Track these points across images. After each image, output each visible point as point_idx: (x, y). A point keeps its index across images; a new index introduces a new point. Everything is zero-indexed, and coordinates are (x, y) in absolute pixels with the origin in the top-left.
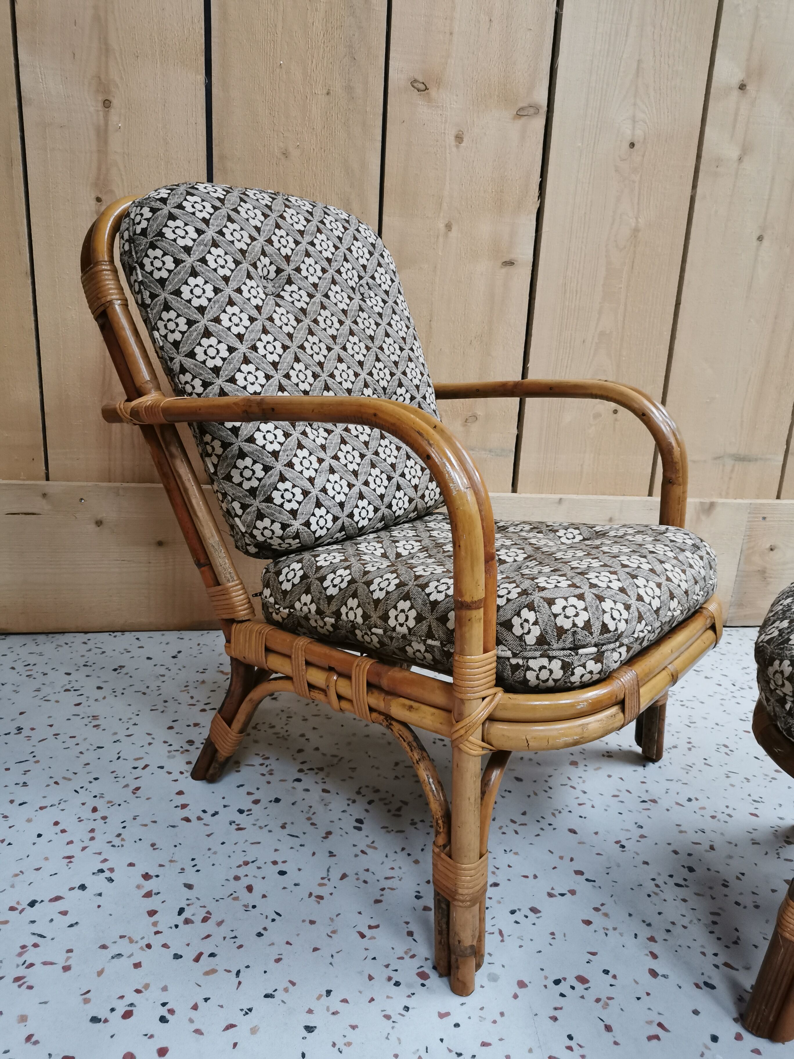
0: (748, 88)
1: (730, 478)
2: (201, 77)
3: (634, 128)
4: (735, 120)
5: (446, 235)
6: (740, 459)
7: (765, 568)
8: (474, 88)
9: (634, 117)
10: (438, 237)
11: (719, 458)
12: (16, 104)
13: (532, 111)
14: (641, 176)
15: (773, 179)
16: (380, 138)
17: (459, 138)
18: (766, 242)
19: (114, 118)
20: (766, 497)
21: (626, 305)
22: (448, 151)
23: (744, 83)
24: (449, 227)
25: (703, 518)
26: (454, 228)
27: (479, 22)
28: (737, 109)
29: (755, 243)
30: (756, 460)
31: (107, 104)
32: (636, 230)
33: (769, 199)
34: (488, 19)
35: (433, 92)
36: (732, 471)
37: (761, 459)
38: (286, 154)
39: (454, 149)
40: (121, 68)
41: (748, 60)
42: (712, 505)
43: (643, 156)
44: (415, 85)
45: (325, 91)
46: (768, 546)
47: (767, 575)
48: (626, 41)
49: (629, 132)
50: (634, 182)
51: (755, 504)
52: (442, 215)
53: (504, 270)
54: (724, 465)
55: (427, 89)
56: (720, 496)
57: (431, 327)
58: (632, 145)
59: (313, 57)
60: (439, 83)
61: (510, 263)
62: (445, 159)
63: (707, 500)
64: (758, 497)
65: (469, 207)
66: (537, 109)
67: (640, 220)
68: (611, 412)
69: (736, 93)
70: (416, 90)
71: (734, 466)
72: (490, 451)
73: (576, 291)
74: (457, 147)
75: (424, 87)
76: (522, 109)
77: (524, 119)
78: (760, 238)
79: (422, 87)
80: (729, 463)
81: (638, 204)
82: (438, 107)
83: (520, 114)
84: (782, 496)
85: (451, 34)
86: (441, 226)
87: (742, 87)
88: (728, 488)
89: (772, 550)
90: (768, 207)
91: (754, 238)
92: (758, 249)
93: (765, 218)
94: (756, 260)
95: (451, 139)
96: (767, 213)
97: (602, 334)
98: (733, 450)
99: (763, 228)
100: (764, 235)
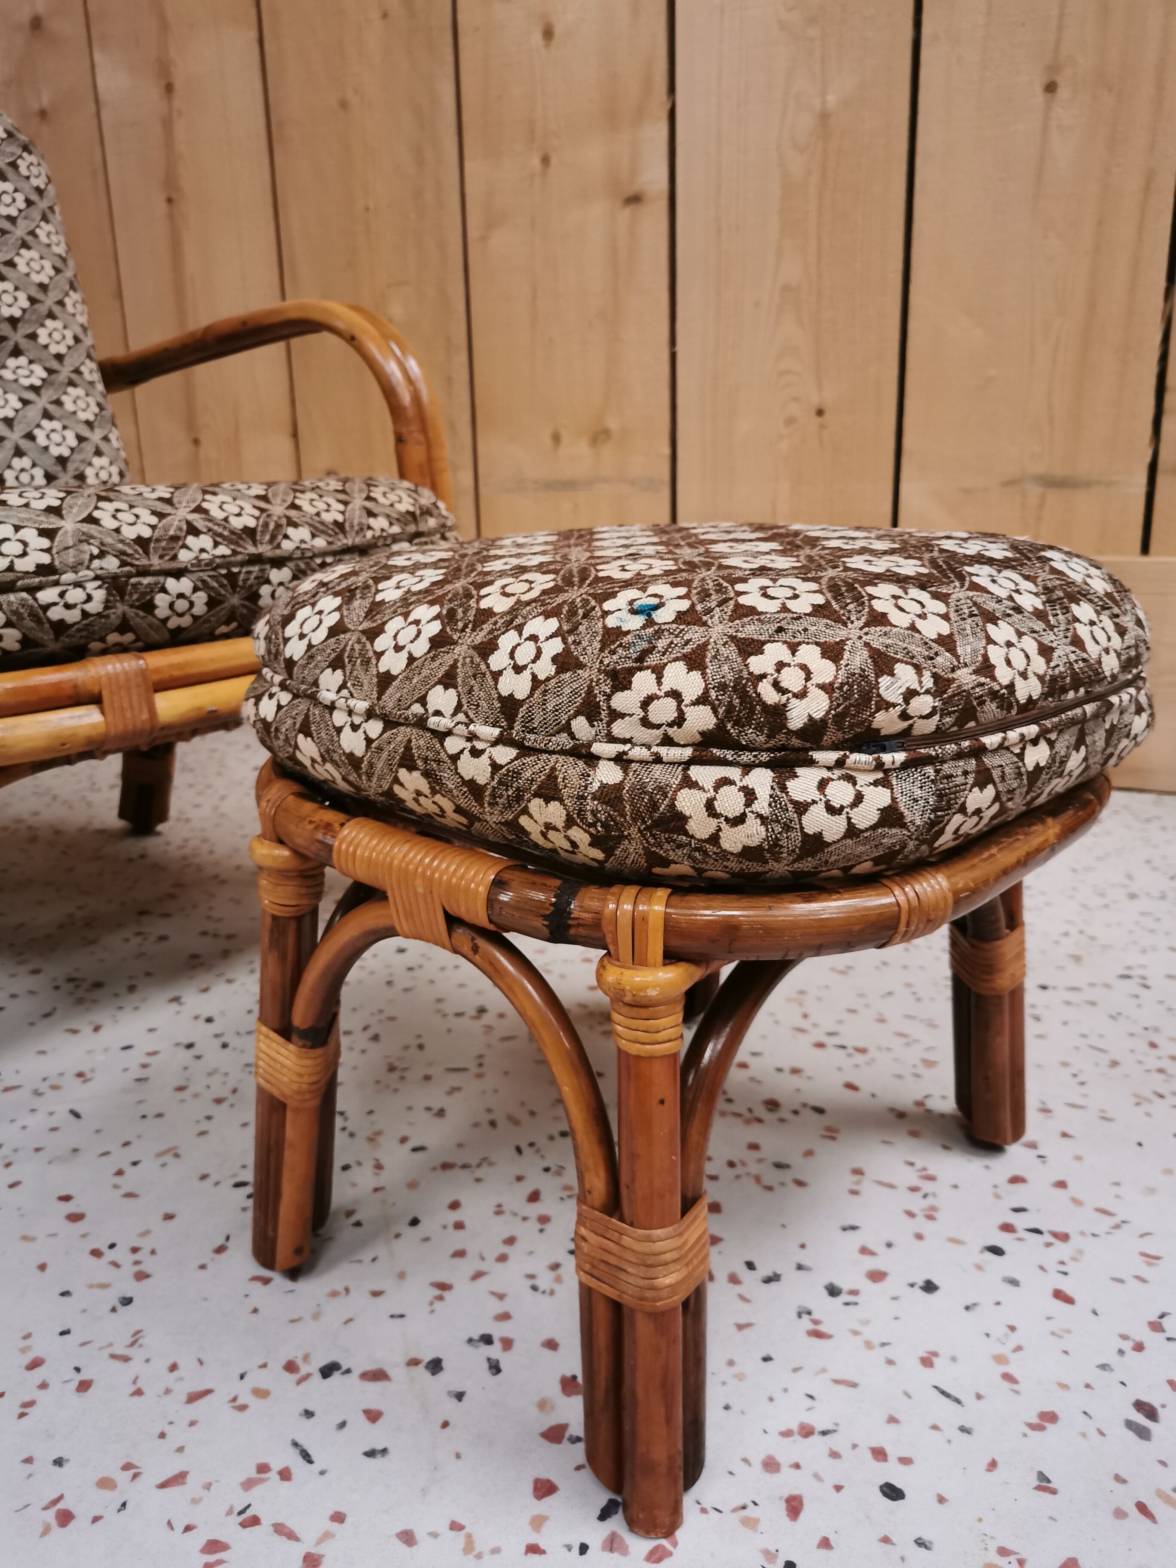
5: (544, 174)
6: (1051, 483)
10: (532, 178)
11: (1014, 482)
17: (548, 34)
18: (1063, 92)
19: (177, 103)
20: (1120, 551)
21: (819, 238)
22: (535, 56)
24: (546, 160)
26: (554, 160)
29: (1041, 97)
30: (1087, 484)
31: (169, 88)
32: (824, 117)
33: (1061, 16)
36: (1041, 505)
37: (1098, 483)
38: (344, 105)
39: (543, 52)
40: (179, 42)
45: (381, 14)
52: (535, 146)
53: (628, 211)
54: (1023, 496)
57: (535, 308)
61: (634, 200)
62: (533, 67)
64: (1099, 551)
65: (571, 128)
67: (828, 98)
68: (813, 413)
72: (633, 482)
74: (546, 46)
78: (1051, 88)
80: (1034, 491)
81: (823, 72)
84: (1152, 549)
86: (536, 161)
90: (1060, 28)
91: (1038, 89)
92: (1048, 108)
93: (1057, 50)
94: (1045, 128)
95: (537, 38)
96: (1058, 41)
97: (786, 289)
98: (1039, 468)
99: (1054, 68)
100: (1058, 79)
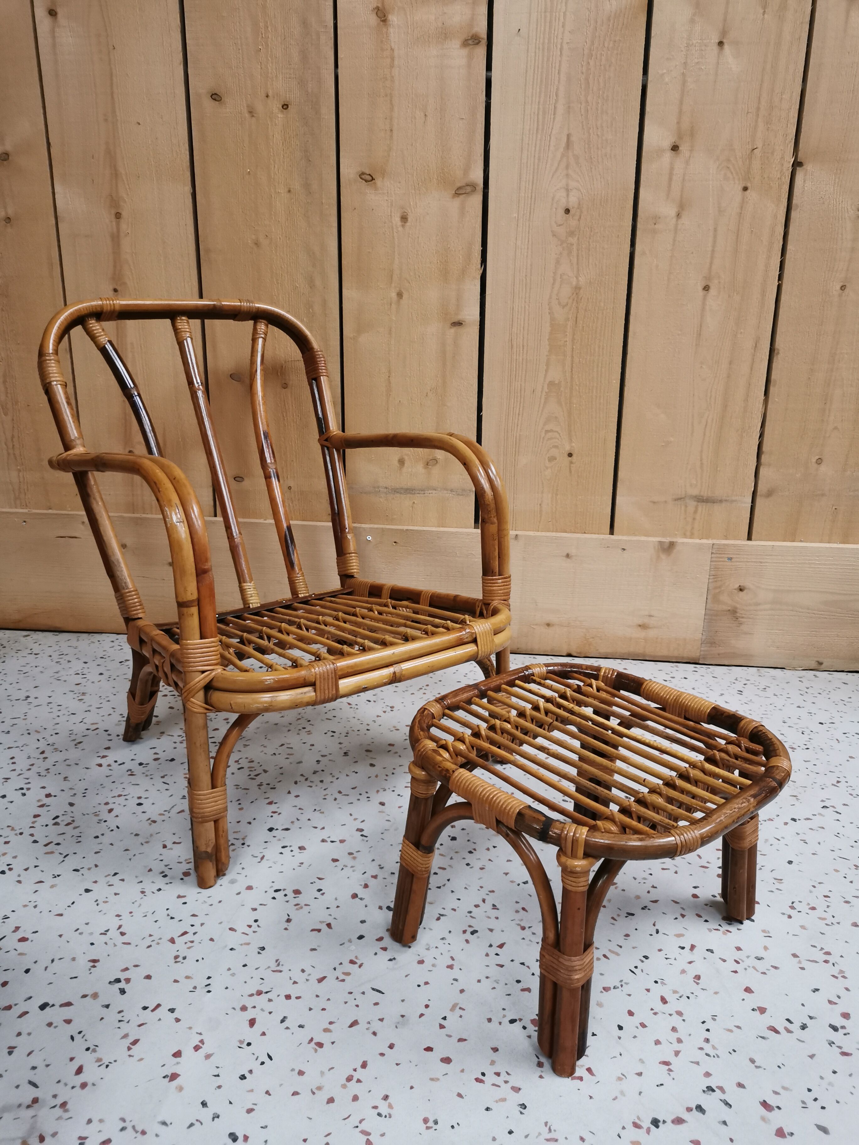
0: (680, 148)
1: (694, 519)
2: (188, 188)
3: (568, 195)
4: (670, 179)
5: (398, 303)
6: (701, 500)
7: (736, 608)
8: (415, 175)
9: (567, 185)
10: (391, 304)
11: (681, 499)
12: (54, 222)
13: (469, 189)
14: (578, 239)
15: (715, 230)
16: (335, 224)
17: (404, 219)
18: (713, 291)
19: (124, 226)
20: (735, 538)
21: (572, 357)
22: (395, 230)
23: (677, 144)
24: (400, 295)
25: (663, 556)
26: (405, 296)
27: (415, 118)
28: (672, 169)
29: (701, 293)
30: (721, 501)
31: (118, 216)
32: (577, 288)
33: (713, 251)
34: (423, 114)
35: (379, 182)
36: (695, 512)
37: (726, 500)
38: (257, 244)
39: (400, 229)
40: (127, 187)
41: (678, 123)
42: (672, 545)
43: (579, 220)
44: (363, 177)
45: (287, 190)
46: (737, 586)
47: (738, 615)
48: (554, 118)
49: (564, 200)
50: (572, 245)
51: (719, 545)
52: (393, 285)
53: (453, 330)
54: (686, 506)
55: (373, 179)
56: (685, 536)
57: (390, 383)
58: (567, 211)
59: (274, 162)
60: (383, 173)
61: (458, 324)
62: (393, 237)
63: (667, 540)
64: (726, 538)
65: (417, 277)
66: (473, 186)
67: (580, 278)
68: (566, 455)
69: (668, 155)
70: (364, 182)
71: (696, 507)
72: (452, 491)
73: (523, 346)
74: (403, 226)
75: (371, 178)
76: (459, 188)
77: (462, 197)
78: (706, 288)
79: (369, 178)
80: (692, 504)
81: (578, 264)
82: (384, 194)
83: (458, 192)
84: (753, 537)
85: (391, 130)
86: (394, 295)
87: (675, 148)
88: (693, 528)
89: (741, 590)
90: (712, 258)
91: (700, 288)
92: (705, 298)
93: (710, 268)
94: (703, 309)
95: (397, 220)
96: (711, 263)
97: (551, 384)
98: (695, 492)
99: (708, 278)
100: (711, 285)
